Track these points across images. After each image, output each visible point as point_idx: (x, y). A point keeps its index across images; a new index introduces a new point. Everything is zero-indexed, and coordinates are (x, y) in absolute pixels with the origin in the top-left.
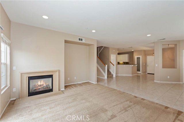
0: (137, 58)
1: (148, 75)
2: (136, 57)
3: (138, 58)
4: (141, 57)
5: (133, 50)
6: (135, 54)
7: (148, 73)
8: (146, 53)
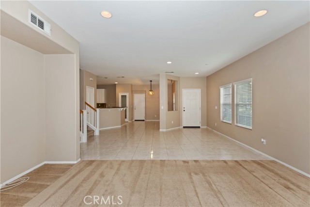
0: (122, 96)
1: (136, 122)
2: (120, 95)
3: (124, 97)
4: (127, 94)
5: (116, 83)
6: (118, 90)
7: (135, 120)
8: (133, 90)
